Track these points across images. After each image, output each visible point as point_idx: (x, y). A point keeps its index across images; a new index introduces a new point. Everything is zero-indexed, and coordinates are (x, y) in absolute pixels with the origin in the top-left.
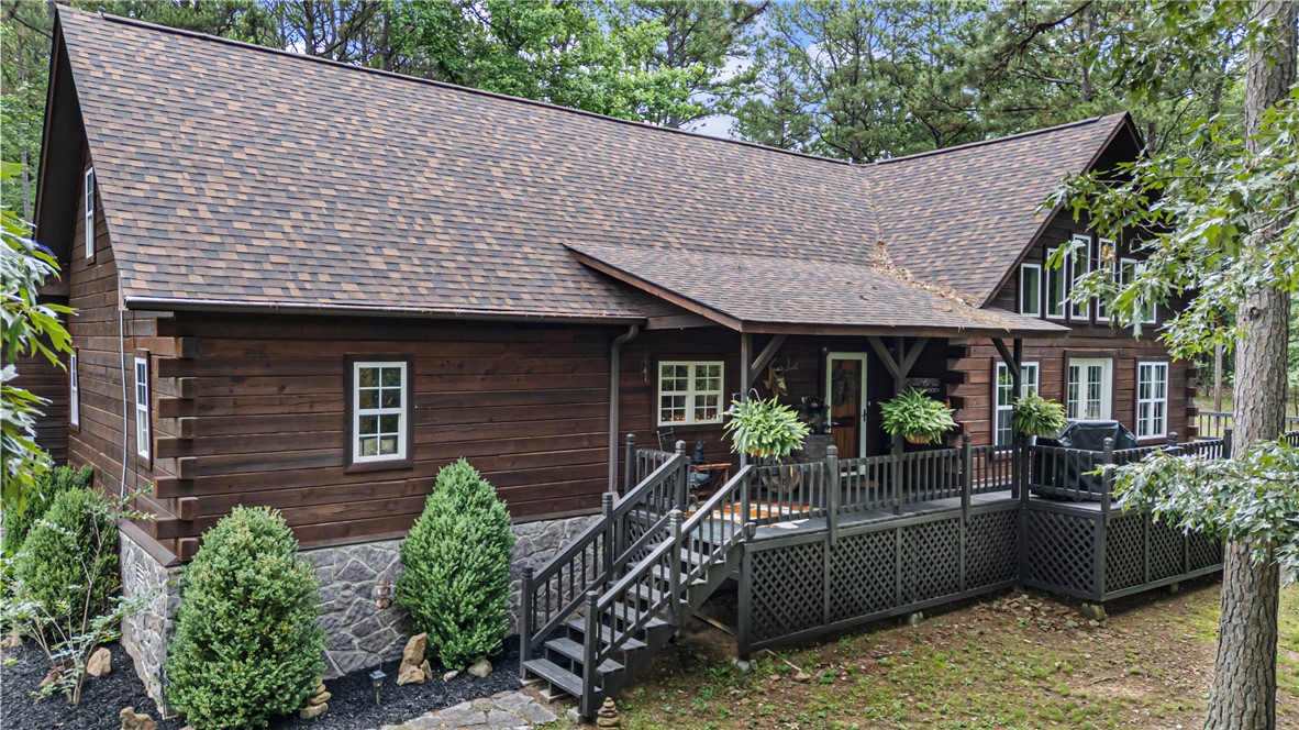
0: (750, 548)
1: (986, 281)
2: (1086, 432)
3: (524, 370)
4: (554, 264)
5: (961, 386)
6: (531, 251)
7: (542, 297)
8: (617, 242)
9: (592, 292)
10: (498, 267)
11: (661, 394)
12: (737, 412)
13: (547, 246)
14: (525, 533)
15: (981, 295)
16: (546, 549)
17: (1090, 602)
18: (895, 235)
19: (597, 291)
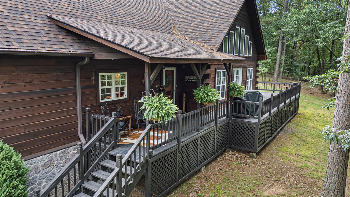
0: (150, 161)
1: (217, 41)
2: (250, 95)
3: (28, 80)
4: (42, 25)
5: (207, 79)
6: (28, 17)
7: (36, 42)
8: (75, 17)
9: (64, 40)
10: (7, 24)
11: (101, 88)
12: (145, 101)
13: (38, 16)
14: (35, 163)
15: (216, 46)
16: (48, 167)
17: (252, 152)
18: (179, 24)
19: (67, 39)
